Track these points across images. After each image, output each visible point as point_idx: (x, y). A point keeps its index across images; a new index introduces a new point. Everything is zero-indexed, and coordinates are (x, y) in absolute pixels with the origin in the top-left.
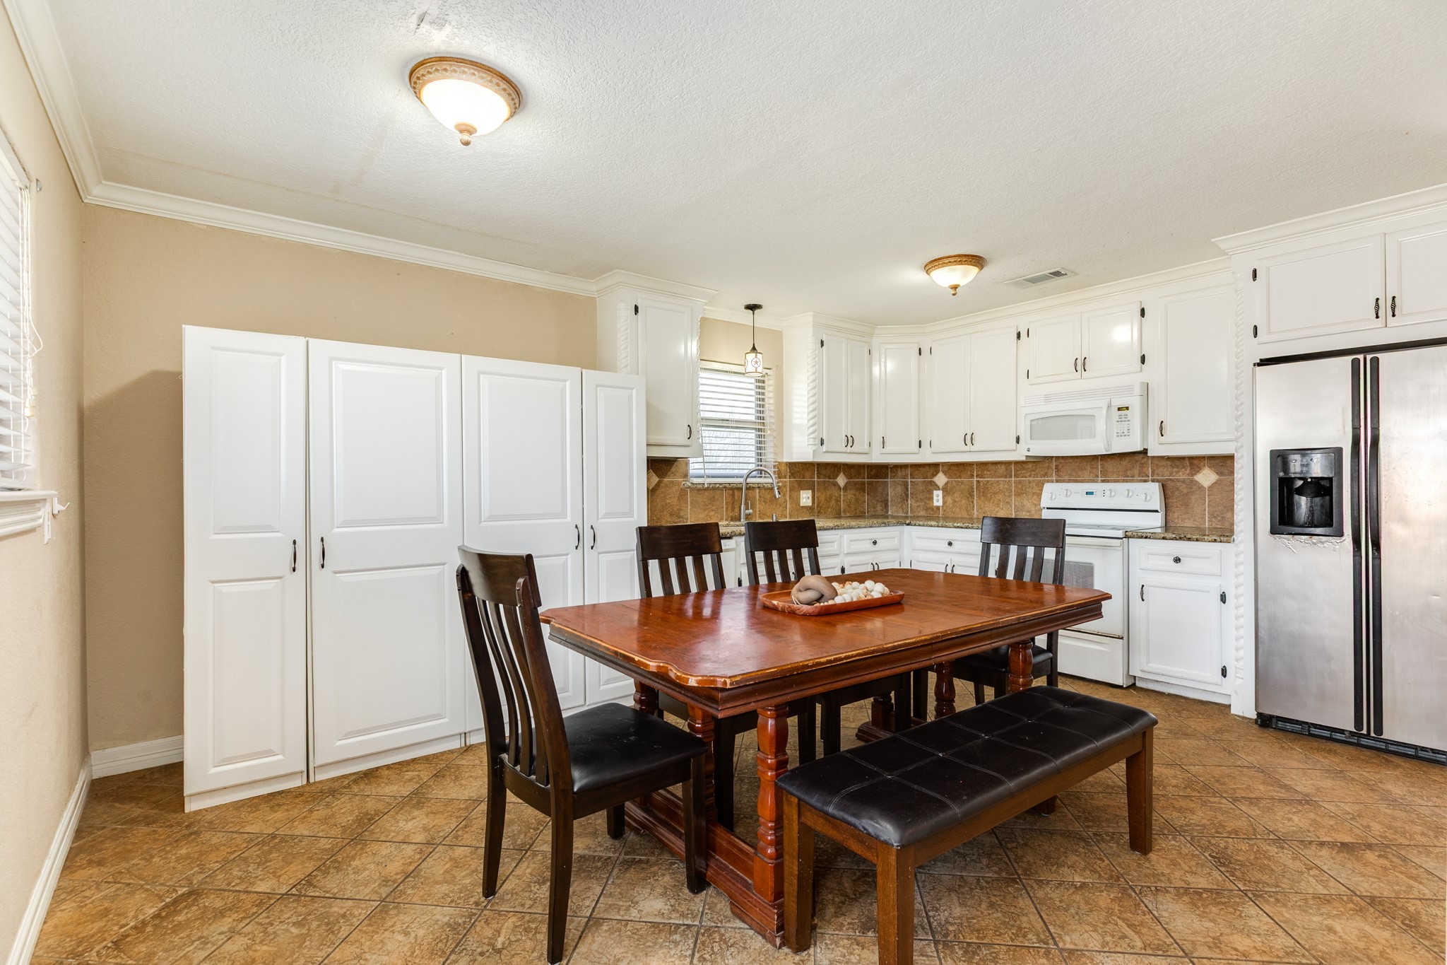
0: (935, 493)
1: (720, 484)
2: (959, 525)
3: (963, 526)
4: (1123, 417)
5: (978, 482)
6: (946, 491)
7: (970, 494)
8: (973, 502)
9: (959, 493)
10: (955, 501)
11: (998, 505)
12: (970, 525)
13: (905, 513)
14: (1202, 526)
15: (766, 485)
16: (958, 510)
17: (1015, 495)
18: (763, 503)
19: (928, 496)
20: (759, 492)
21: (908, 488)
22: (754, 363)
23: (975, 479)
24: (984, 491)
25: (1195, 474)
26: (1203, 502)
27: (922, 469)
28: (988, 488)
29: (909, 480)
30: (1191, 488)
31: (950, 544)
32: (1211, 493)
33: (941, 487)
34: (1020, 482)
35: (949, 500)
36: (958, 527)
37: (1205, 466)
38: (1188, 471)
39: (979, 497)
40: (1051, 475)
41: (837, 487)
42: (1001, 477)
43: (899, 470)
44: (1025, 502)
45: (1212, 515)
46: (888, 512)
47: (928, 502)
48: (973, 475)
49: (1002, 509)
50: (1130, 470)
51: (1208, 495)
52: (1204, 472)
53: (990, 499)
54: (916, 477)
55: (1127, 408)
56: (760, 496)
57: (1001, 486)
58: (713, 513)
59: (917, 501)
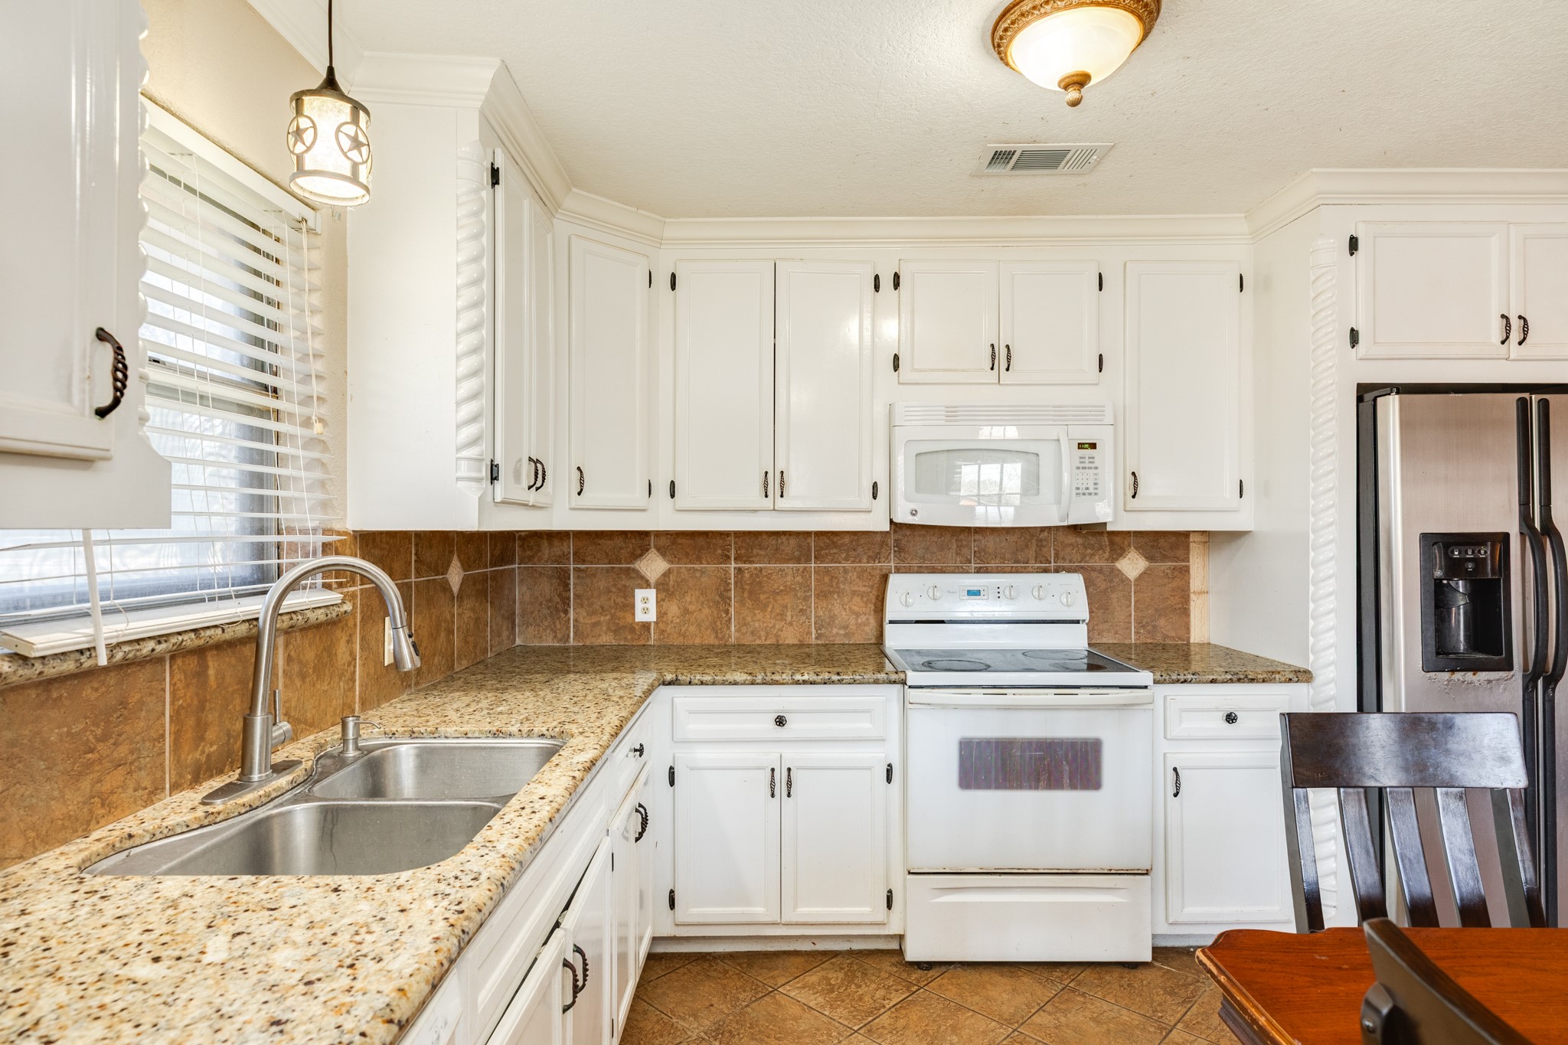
0: (640, 594)
1: (159, 639)
2: (806, 677)
3: (818, 679)
4: (1087, 460)
5: (739, 570)
6: (666, 590)
7: (721, 596)
8: (727, 612)
9: (697, 593)
10: (686, 611)
11: (782, 616)
12: (835, 678)
13: (560, 640)
14: (1126, 642)
15: (312, 616)
16: (692, 629)
17: (817, 596)
18: (298, 683)
19: (620, 600)
20: (287, 645)
21: (568, 585)
22: (346, 144)
23: (733, 565)
24: (753, 590)
25: (1117, 559)
26: (1128, 603)
27: (607, 544)
28: (760, 583)
29: (572, 566)
30: (1111, 581)
31: (780, 721)
32: (1138, 588)
33: (652, 580)
34: (827, 571)
35: (673, 609)
36: (805, 682)
37: (1129, 546)
38: (1107, 555)
39: (741, 602)
40: (887, 558)
41: (448, 594)
42: (787, 561)
43: (545, 543)
44: (837, 609)
45: (1140, 624)
46: (514, 641)
47: (619, 614)
48: (729, 557)
49: (791, 624)
50: (1022, 550)
51: (1135, 593)
52: (1129, 556)
53: (766, 606)
54: (588, 559)
55: (1093, 446)
56: (289, 659)
57: (789, 578)
58: (119, 775)
59: (594, 613)
